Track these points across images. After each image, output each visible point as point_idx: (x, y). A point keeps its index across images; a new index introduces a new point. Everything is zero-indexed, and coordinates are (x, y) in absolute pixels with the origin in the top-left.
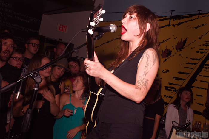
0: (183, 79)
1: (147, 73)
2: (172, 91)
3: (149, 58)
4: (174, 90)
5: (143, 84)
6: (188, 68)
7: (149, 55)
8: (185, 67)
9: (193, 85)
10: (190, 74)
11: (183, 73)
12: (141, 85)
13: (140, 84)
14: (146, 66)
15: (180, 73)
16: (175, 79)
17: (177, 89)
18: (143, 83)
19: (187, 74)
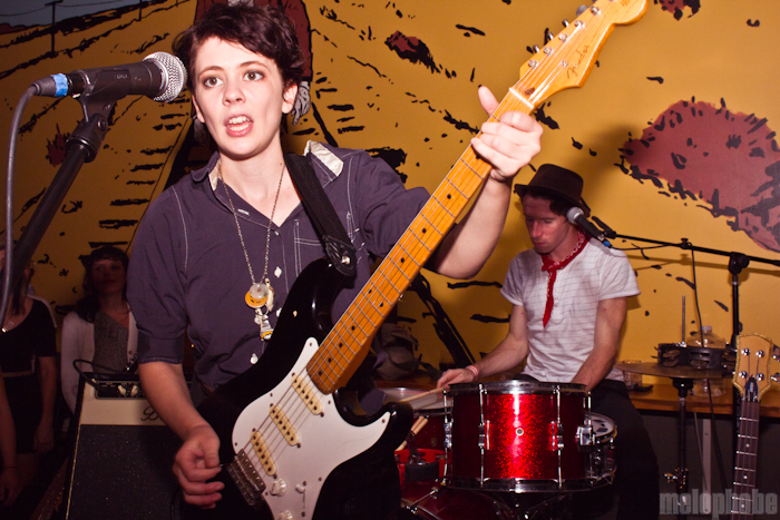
0: (132, 223)
6: (138, 183)
8: (130, 182)
10: (149, 201)
11: (128, 202)
15: (117, 203)
19: (139, 202)
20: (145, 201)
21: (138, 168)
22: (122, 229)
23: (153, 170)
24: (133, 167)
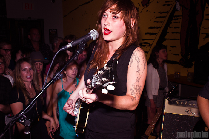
0: (155, 34)
1: (139, 79)
2: (147, 46)
3: (139, 62)
4: (148, 45)
5: (136, 92)
6: (157, 22)
7: (138, 58)
8: (155, 22)
9: (165, 38)
10: (161, 28)
11: (154, 28)
12: (135, 93)
13: (133, 93)
14: (137, 72)
15: (150, 28)
16: (147, 35)
17: (151, 44)
18: (137, 90)
19: (157, 28)
20: (159, 27)
21: (157, 18)
22: (152, 36)
23: (162, 18)
24: (156, 17)
